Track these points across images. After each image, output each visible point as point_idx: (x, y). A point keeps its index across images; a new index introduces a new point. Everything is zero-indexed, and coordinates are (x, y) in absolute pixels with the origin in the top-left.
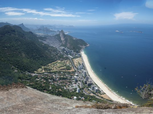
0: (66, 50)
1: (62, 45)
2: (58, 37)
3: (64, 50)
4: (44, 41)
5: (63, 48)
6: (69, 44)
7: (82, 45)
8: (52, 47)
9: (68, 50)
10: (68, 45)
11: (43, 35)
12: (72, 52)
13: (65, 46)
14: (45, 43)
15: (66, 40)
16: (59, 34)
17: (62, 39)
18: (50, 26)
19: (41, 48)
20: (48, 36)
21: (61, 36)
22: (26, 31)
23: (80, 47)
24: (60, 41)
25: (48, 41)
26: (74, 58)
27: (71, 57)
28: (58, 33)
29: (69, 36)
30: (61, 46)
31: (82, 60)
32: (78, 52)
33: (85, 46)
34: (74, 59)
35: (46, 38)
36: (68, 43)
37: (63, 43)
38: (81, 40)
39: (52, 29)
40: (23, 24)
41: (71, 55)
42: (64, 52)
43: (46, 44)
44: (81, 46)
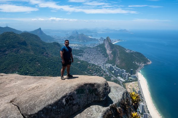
0: (115, 69)
1: (109, 62)
2: (101, 49)
3: (111, 69)
4: (79, 57)
5: (109, 65)
6: (119, 59)
7: (139, 61)
8: (93, 65)
9: (117, 69)
10: (118, 61)
11: (77, 47)
12: (123, 72)
13: (113, 62)
14: (82, 59)
15: (114, 53)
16: (104, 44)
17: (109, 52)
18: (89, 31)
19: (75, 67)
20: (86, 48)
21: (106, 46)
22: (47, 42)
23: (137, 65)
24: (106, 55)
25: (85, 55)
26: (126, 82)
27: (122, 79)
28: (102, 42)
29: (119, 46)
30: (107, 63)
31: (139, 85)
32: (133, 73)
33: (144, 63)
34: (126, 84)
35: (83, 52)
36: (117, 59)
37: (110, 58)
38: (139, 54)
39: (91, 36)
40: (40, 29)
41: (121, 76)
42: (112, 73)
43: (82, 62)
44: (137, 62)
